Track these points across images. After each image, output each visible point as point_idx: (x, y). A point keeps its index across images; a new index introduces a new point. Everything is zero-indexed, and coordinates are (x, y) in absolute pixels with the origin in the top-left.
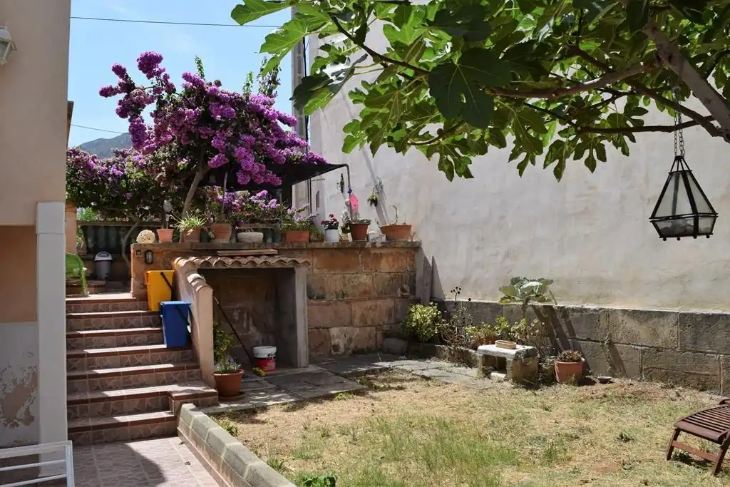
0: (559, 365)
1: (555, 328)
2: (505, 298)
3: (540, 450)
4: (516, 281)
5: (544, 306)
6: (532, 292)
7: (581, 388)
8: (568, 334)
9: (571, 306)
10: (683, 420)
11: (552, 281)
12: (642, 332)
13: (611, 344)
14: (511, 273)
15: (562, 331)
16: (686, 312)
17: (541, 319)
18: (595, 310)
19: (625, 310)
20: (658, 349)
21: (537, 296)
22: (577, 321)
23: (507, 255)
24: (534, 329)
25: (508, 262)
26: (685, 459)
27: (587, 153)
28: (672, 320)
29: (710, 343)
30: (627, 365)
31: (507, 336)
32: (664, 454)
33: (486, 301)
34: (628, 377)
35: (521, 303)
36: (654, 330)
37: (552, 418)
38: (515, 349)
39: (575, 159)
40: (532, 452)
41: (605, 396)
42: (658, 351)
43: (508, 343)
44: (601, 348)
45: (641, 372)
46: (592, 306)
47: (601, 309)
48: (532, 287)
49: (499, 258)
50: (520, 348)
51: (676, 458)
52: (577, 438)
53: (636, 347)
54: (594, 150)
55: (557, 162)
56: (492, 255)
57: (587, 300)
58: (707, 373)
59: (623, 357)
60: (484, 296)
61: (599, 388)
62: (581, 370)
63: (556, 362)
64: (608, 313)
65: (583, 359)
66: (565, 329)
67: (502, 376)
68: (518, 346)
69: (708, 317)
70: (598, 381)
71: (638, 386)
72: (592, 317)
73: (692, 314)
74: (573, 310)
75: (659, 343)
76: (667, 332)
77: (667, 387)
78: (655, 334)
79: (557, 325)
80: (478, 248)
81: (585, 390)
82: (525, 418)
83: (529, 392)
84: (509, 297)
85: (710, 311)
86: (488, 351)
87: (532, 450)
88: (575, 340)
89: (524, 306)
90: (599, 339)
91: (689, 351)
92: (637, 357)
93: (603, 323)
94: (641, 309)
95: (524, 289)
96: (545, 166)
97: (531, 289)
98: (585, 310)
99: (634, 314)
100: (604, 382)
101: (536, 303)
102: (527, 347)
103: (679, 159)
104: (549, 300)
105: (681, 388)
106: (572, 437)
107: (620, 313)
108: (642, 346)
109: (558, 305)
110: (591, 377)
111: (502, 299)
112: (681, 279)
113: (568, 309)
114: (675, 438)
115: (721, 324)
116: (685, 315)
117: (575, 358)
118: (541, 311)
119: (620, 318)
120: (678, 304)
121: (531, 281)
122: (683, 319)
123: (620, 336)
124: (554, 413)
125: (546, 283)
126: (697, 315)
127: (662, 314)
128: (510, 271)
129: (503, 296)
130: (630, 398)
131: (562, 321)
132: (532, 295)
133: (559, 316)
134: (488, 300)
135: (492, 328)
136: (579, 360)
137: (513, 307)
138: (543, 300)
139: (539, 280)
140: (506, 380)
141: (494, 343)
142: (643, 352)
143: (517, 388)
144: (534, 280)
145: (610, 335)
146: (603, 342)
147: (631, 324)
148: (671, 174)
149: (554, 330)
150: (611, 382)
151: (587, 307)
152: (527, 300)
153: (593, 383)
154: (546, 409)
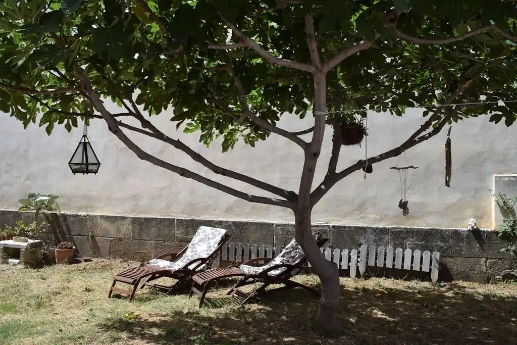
0: (58, 251)
1: (58, 228)
2: (23, 207)
3: (33, 303)
4: (32, 196)
5: (52, 213)
6: (43, 204)
7: (71, 266)
8: (66, 232)
9: (69, 213)
10: (118, 275)
11: (58, 197)
12: (111, 228)
13: (93, 237)
14: (29, 191)
15: (63, 229)
16: (137, 217)
17: (49, 222)
18: (84, 216)
19: (103, 216)
20: (120, 239)
21: (47, 206)
22: (73, 222)
23: (28, 178)
24: (42, 228)
25: (28, 183)
26: (118, 296)
27: (66, 121)
28: (128, 222)
29: (147, 235)
30: (102, 250)
31: (23, 234)
32: (107, 296)
33: (10, 210)
34: (102, 257)
35: (35, 211)
36: (118, 228)
37: (46, 284)
38: (26, 242)
39: (59, 123)
40: (28, 305)
41: (84, 269)
42: (120, 240)
43: (22, 238)
44: (86, 240)
45: (110, 254)
46: (82, 213)
47: (88, 215)
48: (44, 200)
49: (22, 180)
50: (31, 241)
51: (114, 297)
52: (59, 293)
53: (108, 238)
54: (70, 120)
55: (48, 123)
56: (16, 177)
57: (80, 209)
58: (145, 252)
59: (100, 245)
60: (9, 206)
61: (83, 264)
62: (72, 255)
63: (56, 250)
64: (92, 218)
65: (74, 247)
66: (64, 228)
67: (17, 261)
68: (29, 240)
69: (146, 219)
70: (83, 260)
71: (107, 261)
72: (81, 221)
73: (139, 218)
74: (70, 216)
75: (121, 235)
76: (125, 228)
77: (124, 261)
78: (119, 231)
79: (60, 226)
80: (6, 172)
81: (74, 267)
82: (27, 286)
83: (35, 270)
84: (26, 207)
85: (149, 216)
86: (7, 245)
87: (28, 303)
88: (70, 236)
89: (37, 214)
90: (86, 234)
91: (137, 239)
92: (107, 244)
93: (89, 223)
94: (112, 215)
95: (37, 202)
96: (40, 125)
97: (42, 202)
98: (78, 216)
99: (107, 218)
100: (86, 261)
101: (46, 211)
102: (36, 241)
103: (85, 136)
104: (55, 210)
105: (131, 261)
106: (57, 293)
107: (99, 217)
108: (111, 238)
109: (61, 213)
110: (80, 259)
111: (21, 208)
112: (135, 198)
113: (68, 215)
114: (113, 285)
115: (154, 223)
116: (135, 218)
117: (69, 247)
118: (49, 217)
119: (99, 221)
120: (133, 212)
121: (43, 196)
122: (135, 221)
123: (98, 232)
124: (48, 282)
125: (53, 198)
126: (142, 218)
127: (123, 218)
128: (29, 189)
129: (21, 205)
130: (99, 269)
131: (63, 224)
132: (43, 206)
133: (61, 220)
134: (12, 209)
135: (13, 229)
136: (71, 248)
137: (29, 214)
138: (51, 209)
139: (49, 196)
140: (19, 263)
141: (12, 239)
142: (112, 241)
143: (27, 268)
144: (45, 196)
145: (93, 232)
146: (88, 236)
147: (105, 224)
148: (80, 143)
149: (57, 230)
150: (91, 261)
151: (79, 214)
152: (39, 209)
153: (79, 262)
154: (43, 279)
